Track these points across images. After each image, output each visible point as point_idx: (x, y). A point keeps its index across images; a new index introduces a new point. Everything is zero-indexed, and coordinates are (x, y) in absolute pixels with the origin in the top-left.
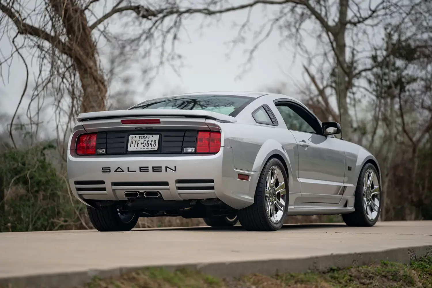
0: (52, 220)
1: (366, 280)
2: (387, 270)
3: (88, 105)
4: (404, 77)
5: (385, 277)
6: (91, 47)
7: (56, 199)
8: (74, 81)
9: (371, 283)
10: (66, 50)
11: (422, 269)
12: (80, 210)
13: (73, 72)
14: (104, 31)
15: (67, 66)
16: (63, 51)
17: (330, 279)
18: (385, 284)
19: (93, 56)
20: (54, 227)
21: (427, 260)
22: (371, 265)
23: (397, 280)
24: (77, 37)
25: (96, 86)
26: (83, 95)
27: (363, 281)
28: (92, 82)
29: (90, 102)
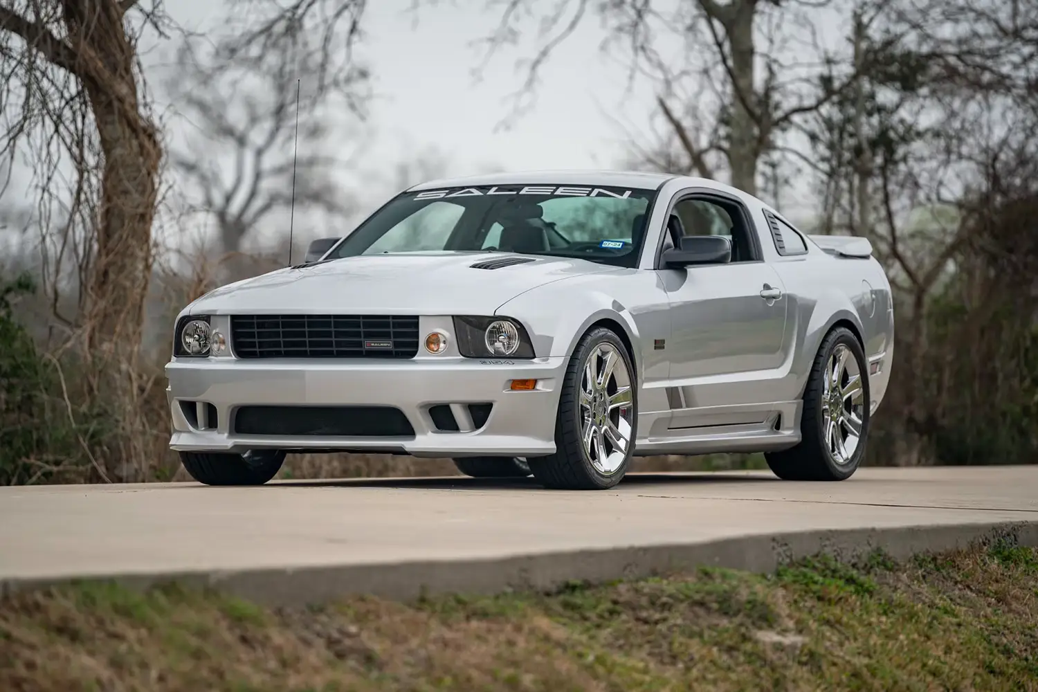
0: (24, 459)
1: (651, 612)
2: (708, 588)
3: (114, 187)
4: (892, 128)
5: (702, 604)
6: (122, 51)
7: (35, 410)
8: (83, 130)
9: (665, 620)
10: (61, 55)
11: (804, 587)
12: (93, 436)
13: (80, 109)
14: (153, 13)
15: (67, 95)
16: (55, 59)
17: (559, 609)
18: (701, 621)
19: (127, 70)
20: (30, 477)
21: (817, 565)
22: (670, 576)
23: (731, 613)
24: (88, 27)
25: (135, 143)
26: (103, 163)
27: (644, 614)
28: (124, 132)
29: (120, 180)
